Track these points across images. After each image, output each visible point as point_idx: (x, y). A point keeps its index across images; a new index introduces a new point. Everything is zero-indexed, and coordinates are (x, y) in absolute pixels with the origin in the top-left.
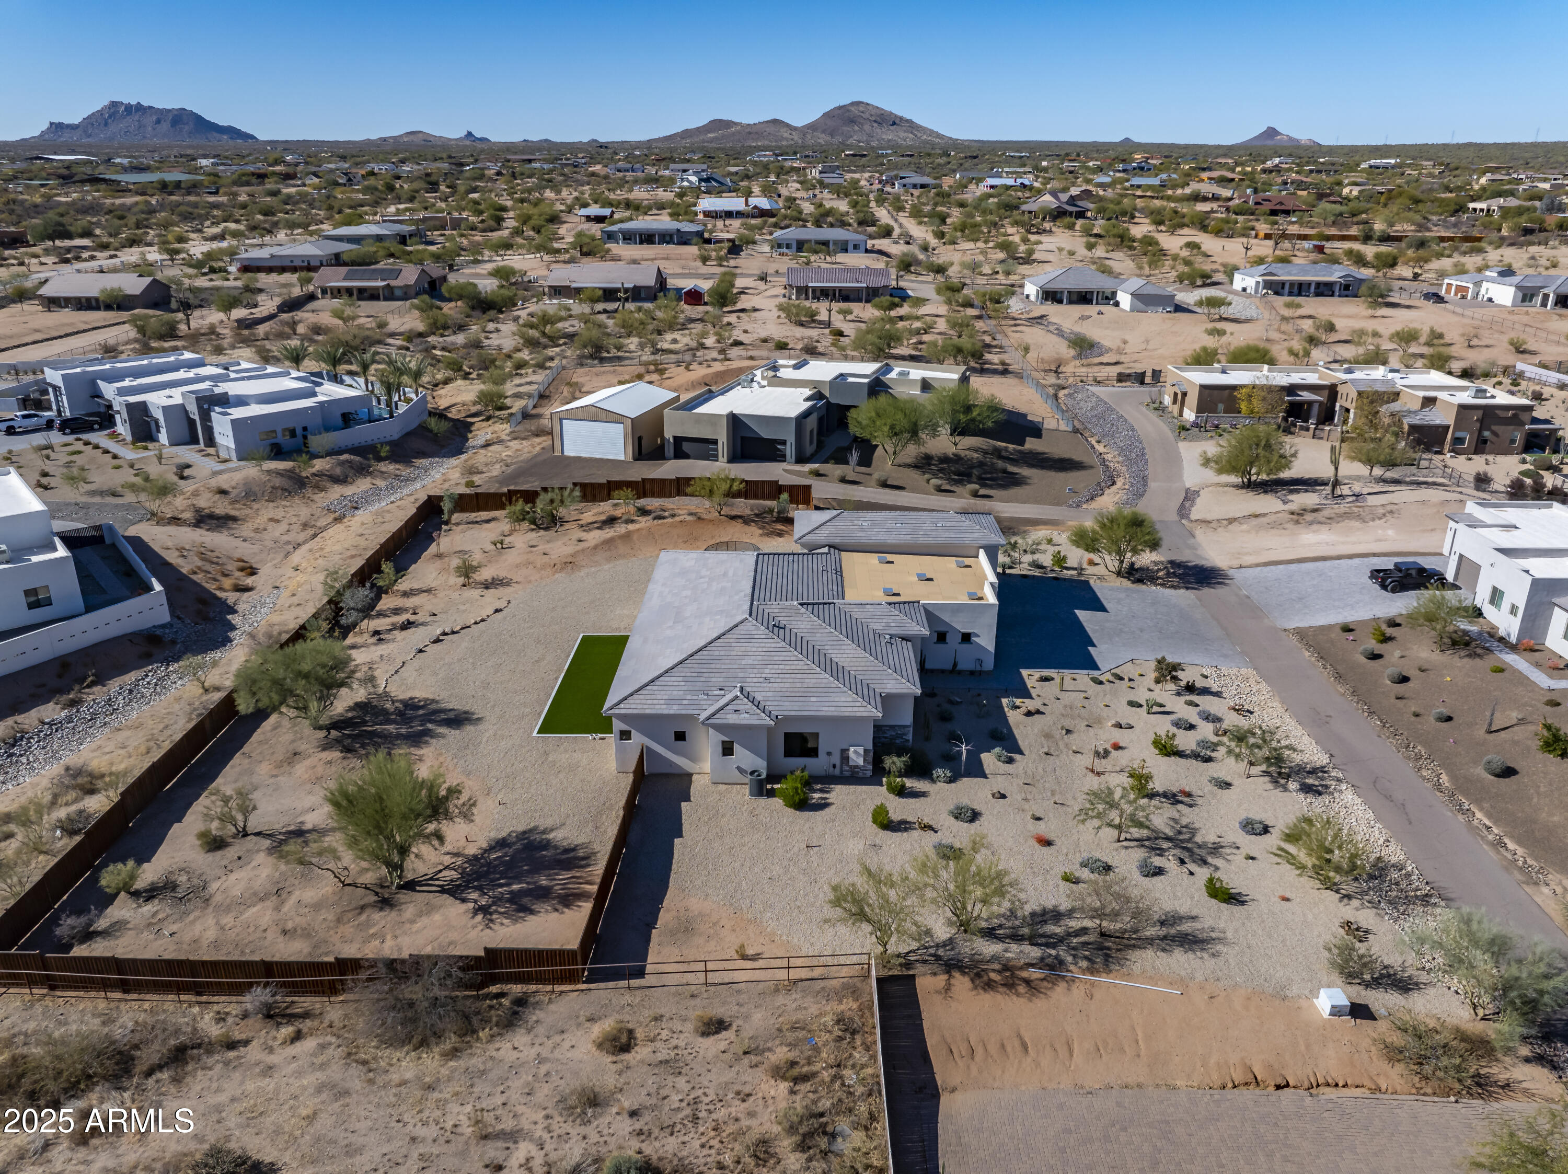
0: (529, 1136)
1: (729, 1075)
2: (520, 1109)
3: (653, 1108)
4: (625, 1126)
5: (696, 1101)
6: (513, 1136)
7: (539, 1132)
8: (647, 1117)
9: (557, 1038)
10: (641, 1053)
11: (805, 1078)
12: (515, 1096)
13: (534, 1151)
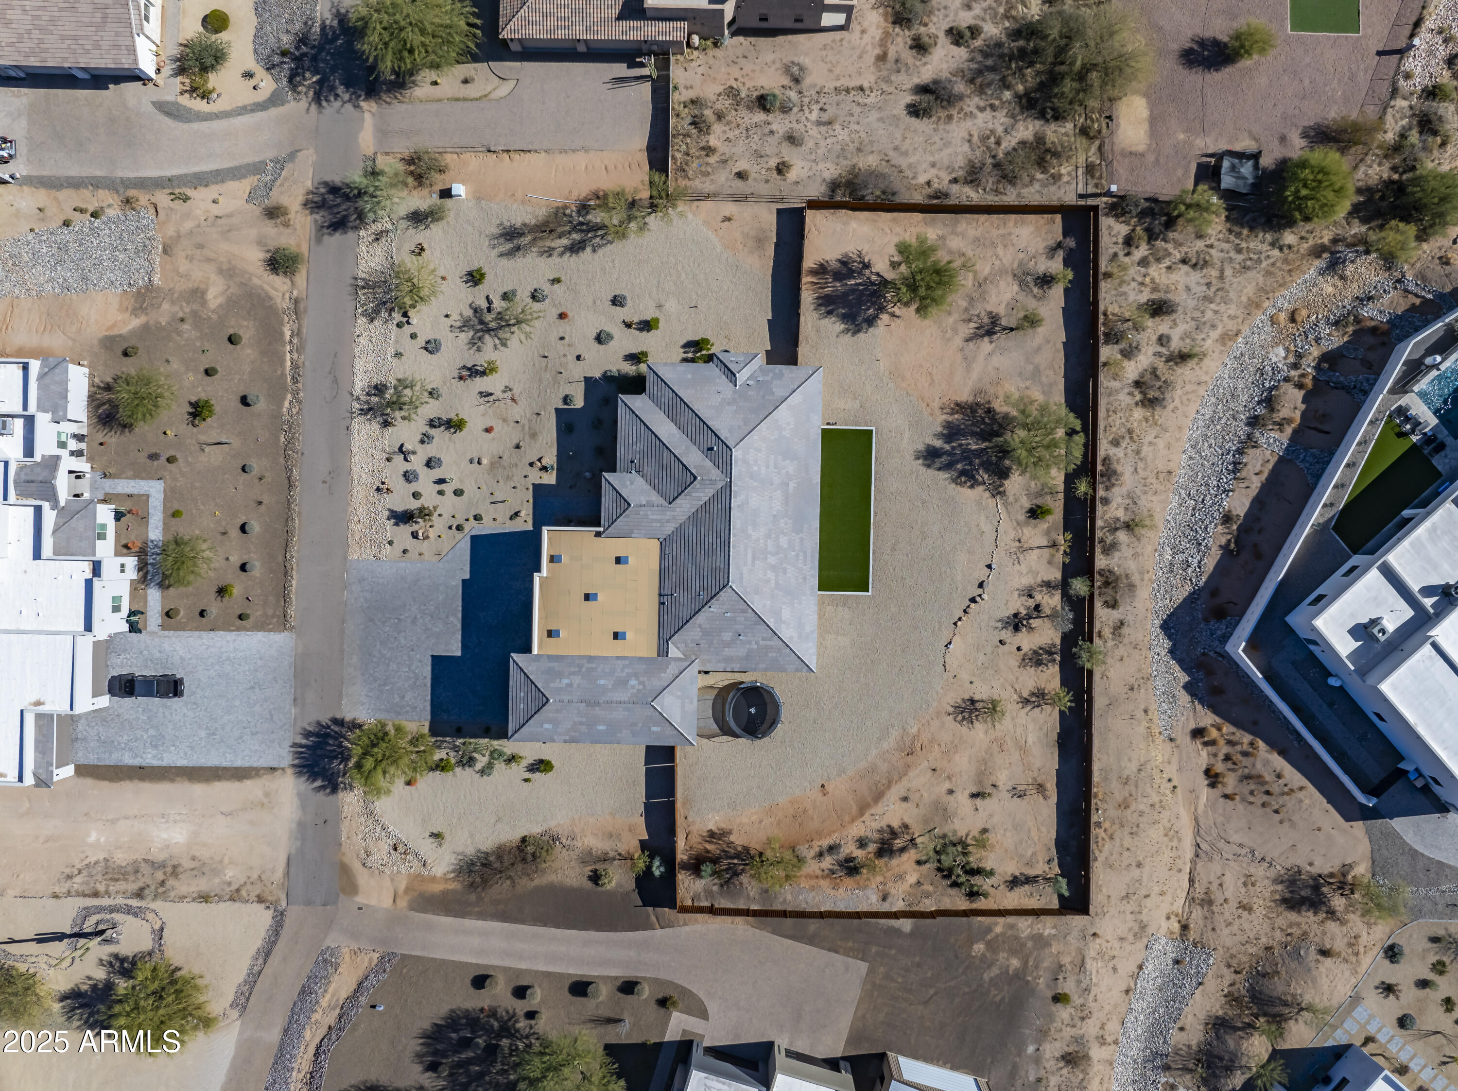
0: (813, 123)
1: (734, 150)
2: (819, 136)
3: (764, 135)
4: (774, 127)
5: (747, 137)
6: (819, 123)
7: (809, 124)
8: (767, 131)
9: (811, 173)
10: (773, 162)
11: (703, 148)
12: (823, 143)
13: (809, 116)
